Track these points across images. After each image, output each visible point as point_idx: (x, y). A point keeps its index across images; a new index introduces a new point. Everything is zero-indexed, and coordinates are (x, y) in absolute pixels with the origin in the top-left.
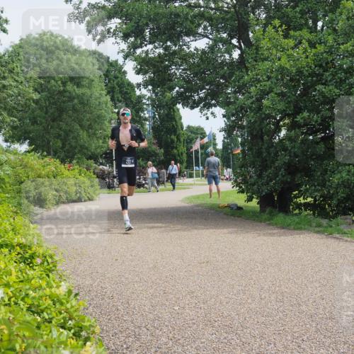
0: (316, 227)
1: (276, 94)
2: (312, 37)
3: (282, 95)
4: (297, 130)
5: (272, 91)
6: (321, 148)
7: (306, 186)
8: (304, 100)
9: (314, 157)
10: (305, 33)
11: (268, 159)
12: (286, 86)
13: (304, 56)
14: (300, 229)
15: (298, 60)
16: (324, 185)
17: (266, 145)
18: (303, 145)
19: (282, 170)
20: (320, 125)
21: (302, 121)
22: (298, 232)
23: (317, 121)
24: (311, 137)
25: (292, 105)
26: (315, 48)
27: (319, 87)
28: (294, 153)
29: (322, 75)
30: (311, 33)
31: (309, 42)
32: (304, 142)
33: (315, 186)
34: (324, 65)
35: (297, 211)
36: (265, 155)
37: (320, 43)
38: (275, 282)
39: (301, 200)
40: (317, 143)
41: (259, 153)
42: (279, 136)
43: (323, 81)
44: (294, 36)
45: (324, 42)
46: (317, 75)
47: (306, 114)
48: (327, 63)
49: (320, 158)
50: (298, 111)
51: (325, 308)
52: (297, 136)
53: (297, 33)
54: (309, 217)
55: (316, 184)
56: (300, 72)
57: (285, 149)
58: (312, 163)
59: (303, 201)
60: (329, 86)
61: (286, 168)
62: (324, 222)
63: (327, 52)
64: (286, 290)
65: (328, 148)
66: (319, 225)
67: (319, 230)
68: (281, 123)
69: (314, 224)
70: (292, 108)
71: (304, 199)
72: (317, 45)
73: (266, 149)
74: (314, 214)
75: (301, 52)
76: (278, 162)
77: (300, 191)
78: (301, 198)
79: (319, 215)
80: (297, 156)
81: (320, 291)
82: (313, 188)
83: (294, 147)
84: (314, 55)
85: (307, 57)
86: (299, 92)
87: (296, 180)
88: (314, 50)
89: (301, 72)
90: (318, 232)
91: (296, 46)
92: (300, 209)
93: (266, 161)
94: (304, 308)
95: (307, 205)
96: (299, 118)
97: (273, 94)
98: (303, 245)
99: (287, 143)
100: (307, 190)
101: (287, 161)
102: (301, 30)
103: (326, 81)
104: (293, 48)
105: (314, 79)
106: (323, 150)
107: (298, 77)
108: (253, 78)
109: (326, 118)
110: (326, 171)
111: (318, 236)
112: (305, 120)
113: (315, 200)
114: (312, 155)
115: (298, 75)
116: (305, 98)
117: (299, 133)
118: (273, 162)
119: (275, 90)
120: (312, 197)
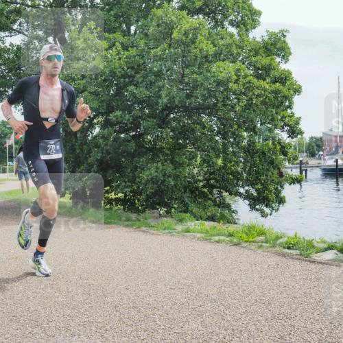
0: (125, 221)
1: (90, 92)
2: (125, 40)
3: (96, 94)
4: (110, 128)
5: (86, 90)
6: (132, 146)
7: (117, 182)
8: (117, 100)
9: (125, 154)
10: (118, 36)
11: (81, 155)
12: (99, 85)
13: (117, 58)
14: (111, 223)
15: (111, 61)
16: (133, 181)
17: (79, 142)
18: (115, 143)
19: (95, 166)
20: (131, 123)
21: (114, 119)
22: (108, 226)
23: (129, 120)
24: (123, 135)
25: (105, 104)
26: (128, 51)
27: (132, 88)
28: (107, 151)
29: (134, 77)
30: (124, 36)
31: (122, 44)
32: (115, 140)
33: (126, 182)
34: (136, 67)
35: (108, 206)
36: (78, 152)
37: (133, 47)
38: (82, 276)
39: (112, 196)
40: (129, 141)
41: (73, 150)
42: (92, 134)
43: (135, 83)
44: (108, 38)
45: (136, 46)
46: (129, 77)
47: (118, 113)
48: (139, 66)
49: (131, 156)
50: (110, 109)
51: (129, 298)
52: (110, 135)
53: (111, 36)
54: (119, 212)
55: (126, 180)
56: (113, 73)
57: (97, 146)
58: (123, 160)
59: (114, 197)
60: (140, 87)
61: (99, 164)
62: (133, 216)
63: (139, 56)
64: (93, 283)
65: (139, 147)
66: (128, 220)
67: (128, 223)
68: (95, 121)
69: (124, 218)
70: (105, 107)
71: (115, 194)
72: (130, 49)
73: (79, 146)
74: (124, 209)
75: (114, 54)
76: (91, 158)
77: (111, 187)
78: (113, 194)
79: (128, 210)
80: (109, 154)
81: (126, 282)
82: (124, 184)
83: (106, 145)
84: (127, 58)
85: (120, 59)
86: (112, 92)
87: (108, 176)
88: (126, 53)
89: (115, 73)
90: (127, 226)
91: (110, 48)
92: (111, 204)
93: (79, 157)
94: (109, 299)
95: (117, 200)
96: (111, 116)
97: (86, 93)
98: (112, 239)
99: (100, 140)
100: (118, 186)
101: (99, 158)
102: (115, 32)
103: (138, 82)
104: (107, 50)
105: (127, 80)
106: (134, 148)
107: (111, 78)
108: (68, 76)
109: (137, 117)
110: (136, 168)
111: (127, 229)
112: (117, 118)
113: (126, 196)
114: (124, 152)
115: (111, 76)
116: (117, 97)
117: (112, 132)
118: (86, 159)
119: (89, 89)
120: (123, 193)
